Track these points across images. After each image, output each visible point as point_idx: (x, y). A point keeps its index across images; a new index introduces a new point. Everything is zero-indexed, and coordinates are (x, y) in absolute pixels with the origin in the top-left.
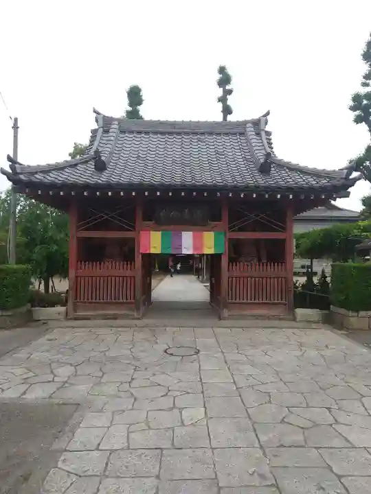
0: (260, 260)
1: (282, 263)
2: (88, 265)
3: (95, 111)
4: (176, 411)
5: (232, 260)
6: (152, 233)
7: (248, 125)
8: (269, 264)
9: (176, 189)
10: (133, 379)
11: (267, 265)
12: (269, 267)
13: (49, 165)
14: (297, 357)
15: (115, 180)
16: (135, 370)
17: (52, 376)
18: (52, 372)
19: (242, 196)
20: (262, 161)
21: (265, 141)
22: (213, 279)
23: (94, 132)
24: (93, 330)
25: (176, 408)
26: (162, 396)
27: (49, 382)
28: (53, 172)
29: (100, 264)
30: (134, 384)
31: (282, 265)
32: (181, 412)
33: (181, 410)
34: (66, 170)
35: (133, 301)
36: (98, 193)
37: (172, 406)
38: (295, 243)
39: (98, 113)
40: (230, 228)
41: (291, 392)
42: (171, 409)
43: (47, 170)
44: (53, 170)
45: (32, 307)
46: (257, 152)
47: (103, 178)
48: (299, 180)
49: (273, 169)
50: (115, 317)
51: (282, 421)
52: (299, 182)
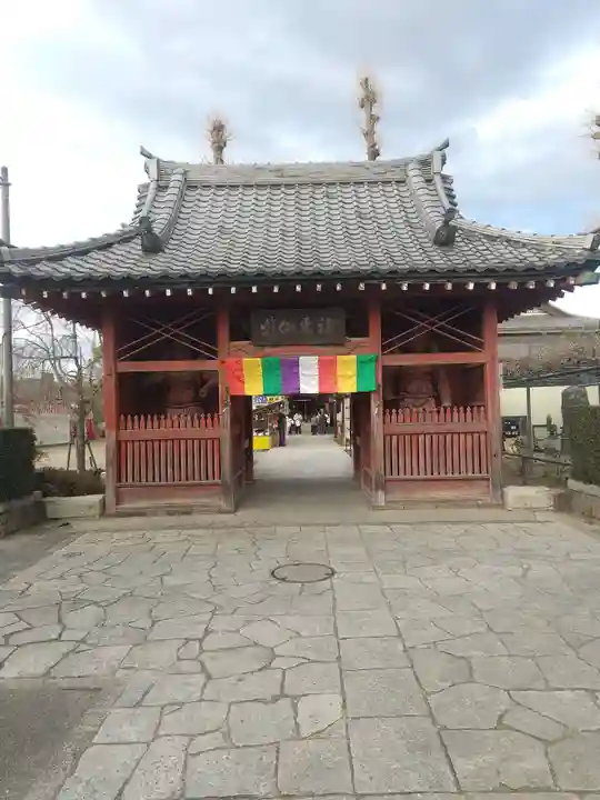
0: (438, 404)
1: (479, 407)
2: (138, 421)
3: (143, 153)
4: (285, 703)
5: (389, 405)
6: (246, 360)
7: (411, 166)
8: (455, 409)
9: (285, 280)
10: (207, 632)
11: (452, 412)
12: (455, 414)
13: (62, 247)
14: (516, 579)
15: (177, 268)
16: (213, 612)
17: (58, 629)
18: (60, 621)
19: (405, 288)
20: (439, 225)
21: (442, 193)
22: (358, 438)
23: (143, 189)
24: (148, 535)
25: (287, 696)
26: (260, 670)
27: (51, 641)
28: (69, 258)
29: (159, 419)
30: (209, 643)
31: (479, 412)
32: (295, 707)
33: (295, 699)
34: (93, 254)
35: (217, 480)
36: (147, 293)
37: (277, 692)
38: (501, 372)
39: (149, 156)
40: (384, 348)
41: (509, 656)
42: (275, 699)
43: (58, 256)
44: (70, 255)
45: (45, 495)
46: (428, 210)
47: (156, 266)
48: (507, 256)
49: (458, 239)
50: (187, 511)
51: (500, 724)
52: (507, 259)
